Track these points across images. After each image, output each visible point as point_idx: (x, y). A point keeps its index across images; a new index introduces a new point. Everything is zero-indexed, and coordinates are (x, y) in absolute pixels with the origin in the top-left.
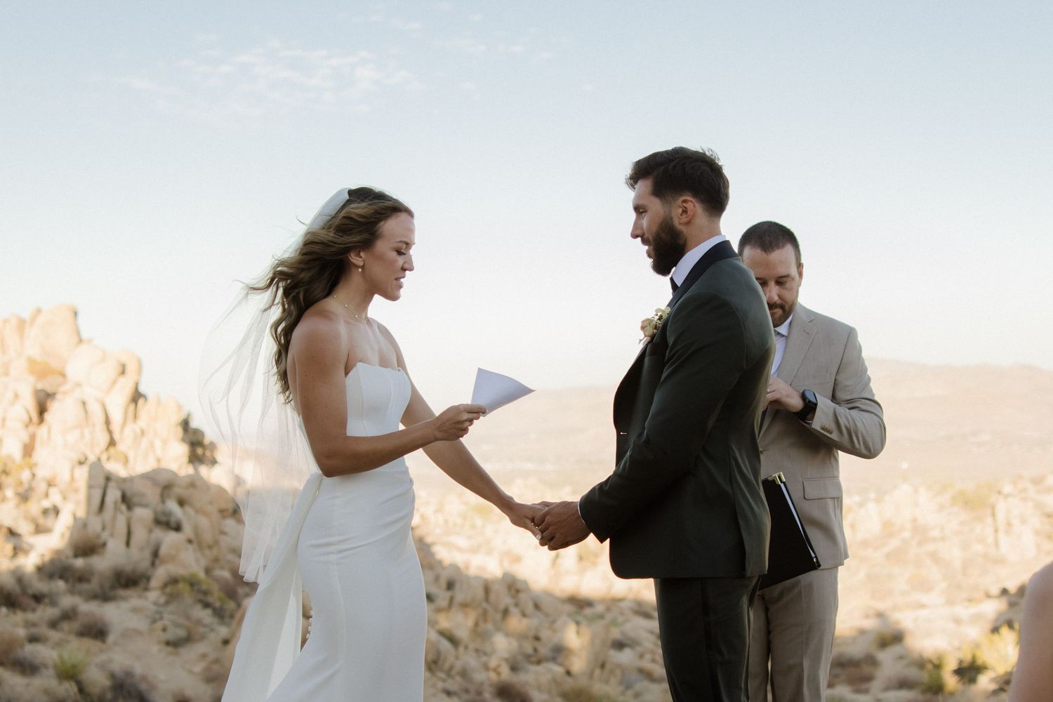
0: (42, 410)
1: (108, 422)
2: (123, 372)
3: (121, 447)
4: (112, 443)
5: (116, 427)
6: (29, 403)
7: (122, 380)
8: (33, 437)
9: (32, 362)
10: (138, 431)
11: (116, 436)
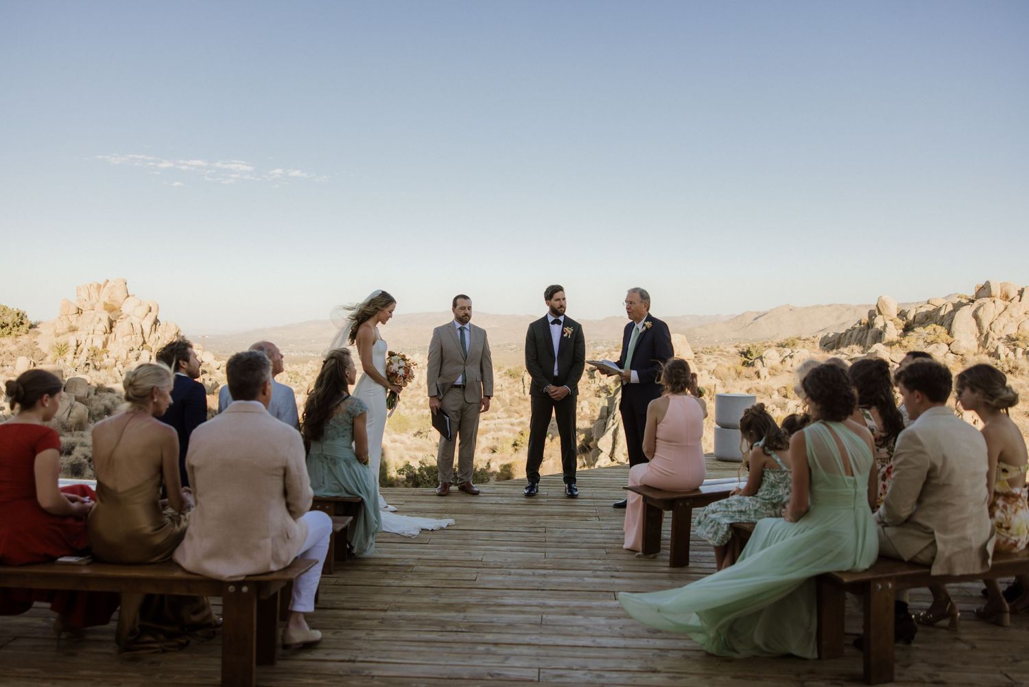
0: (111, 327)
1: (142, 333)
2: (150, 311)
3: (149, 344)
4: (144, 342)
5: (146, 335)
6: (106, 323)
7: (150, 314)
8: (107, 340)
9: (105, 304)
10: (157, 338)
11: (146, 340)
